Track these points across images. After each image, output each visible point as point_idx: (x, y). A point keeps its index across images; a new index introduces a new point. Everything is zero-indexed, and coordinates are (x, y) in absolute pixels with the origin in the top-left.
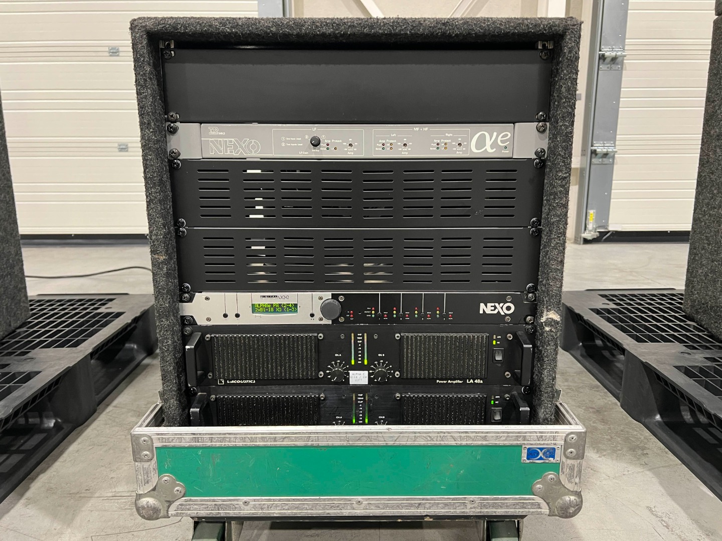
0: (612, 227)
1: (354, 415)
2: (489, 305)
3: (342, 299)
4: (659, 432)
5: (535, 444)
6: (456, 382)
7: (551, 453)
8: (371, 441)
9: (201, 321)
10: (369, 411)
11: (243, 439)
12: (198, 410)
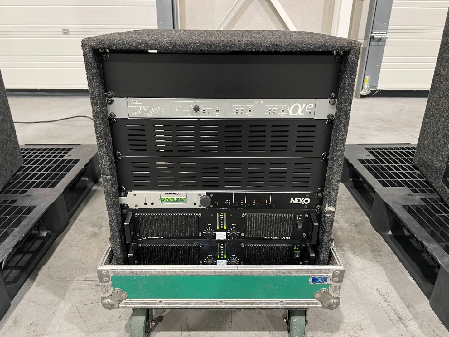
0: (379, 88)
1: (218, 254)
2: (296, 199)
3: (212, 195)
4: (390, 241)
5: (316, 275)
6: (276, 238)
7: (325, 279)
8: (228, 273)
9: (132, 207)
10: (227, 252)
11: (158, 272)
12: (133, 255)
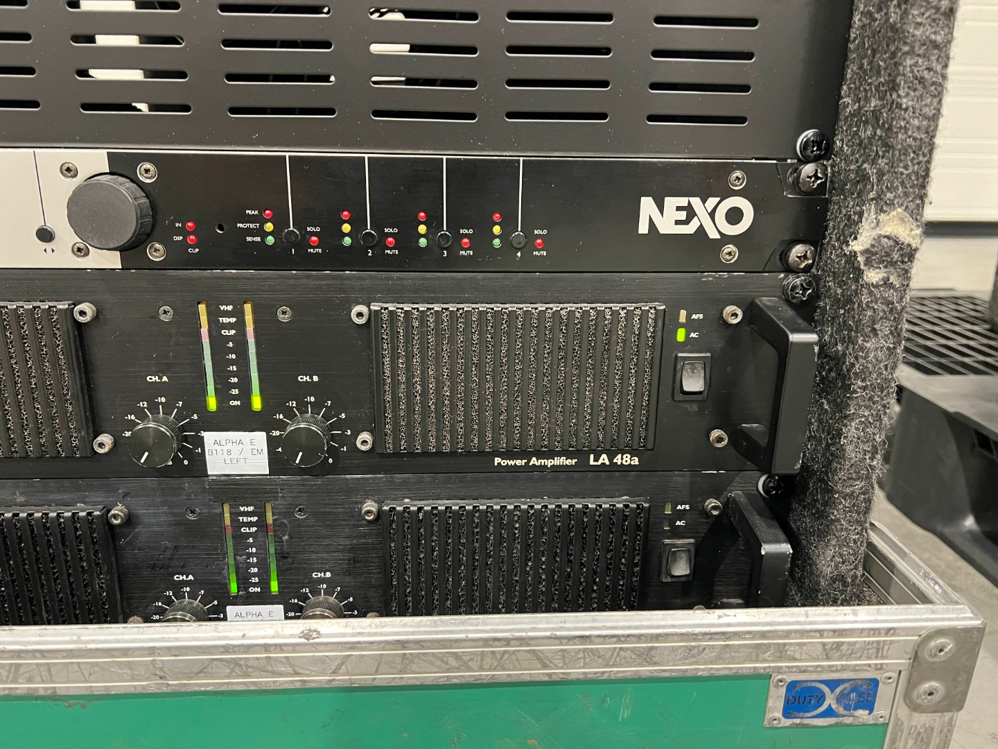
1: (232, 568)
2: (671, 202)
3: (147, 173)
5: (810, 668)
6: (558, 461)
7: (864, 694)
8: (247, 675)
10: (282, 556)
